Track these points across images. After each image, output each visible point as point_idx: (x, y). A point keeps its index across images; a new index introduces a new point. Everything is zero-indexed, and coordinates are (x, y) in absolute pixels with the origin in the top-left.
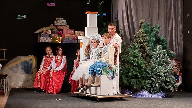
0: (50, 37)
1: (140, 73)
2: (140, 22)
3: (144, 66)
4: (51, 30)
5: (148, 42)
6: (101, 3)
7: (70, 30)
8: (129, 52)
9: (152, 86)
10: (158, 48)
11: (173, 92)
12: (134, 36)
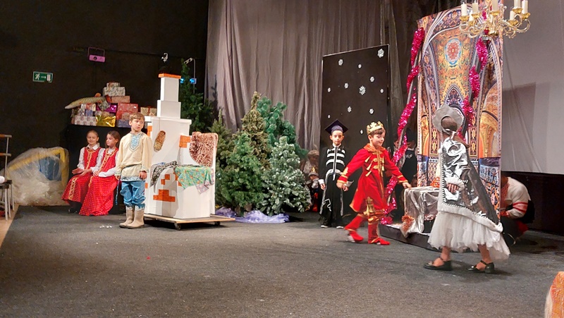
0: (94, 116)
1: (251, 182)
2: (253, 98)
3: (257, 170)
4: (96, 104)
5: (265, 130)
6: (187, 61)
7: (132, 105)
8: (234, 146)
9: (269, 202)
10: (280, 141)
11: (303, 213)
12: (243, 119)
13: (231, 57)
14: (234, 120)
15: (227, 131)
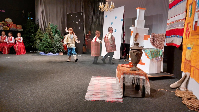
0: (2, 27)
1: (49, 45)
2: (49, 23)
3: (50, 42)
4: (3, 24)
5: (52, 32)
6: (30, 13)
7: (14, 24)
8: (44, 36)
9: (54, 50)
10: (56, 35)
12: (46, 29)
13: (42, 12)
14: (44, 29)
15: (42, 32)
